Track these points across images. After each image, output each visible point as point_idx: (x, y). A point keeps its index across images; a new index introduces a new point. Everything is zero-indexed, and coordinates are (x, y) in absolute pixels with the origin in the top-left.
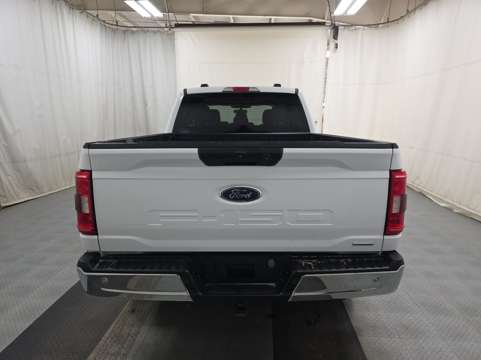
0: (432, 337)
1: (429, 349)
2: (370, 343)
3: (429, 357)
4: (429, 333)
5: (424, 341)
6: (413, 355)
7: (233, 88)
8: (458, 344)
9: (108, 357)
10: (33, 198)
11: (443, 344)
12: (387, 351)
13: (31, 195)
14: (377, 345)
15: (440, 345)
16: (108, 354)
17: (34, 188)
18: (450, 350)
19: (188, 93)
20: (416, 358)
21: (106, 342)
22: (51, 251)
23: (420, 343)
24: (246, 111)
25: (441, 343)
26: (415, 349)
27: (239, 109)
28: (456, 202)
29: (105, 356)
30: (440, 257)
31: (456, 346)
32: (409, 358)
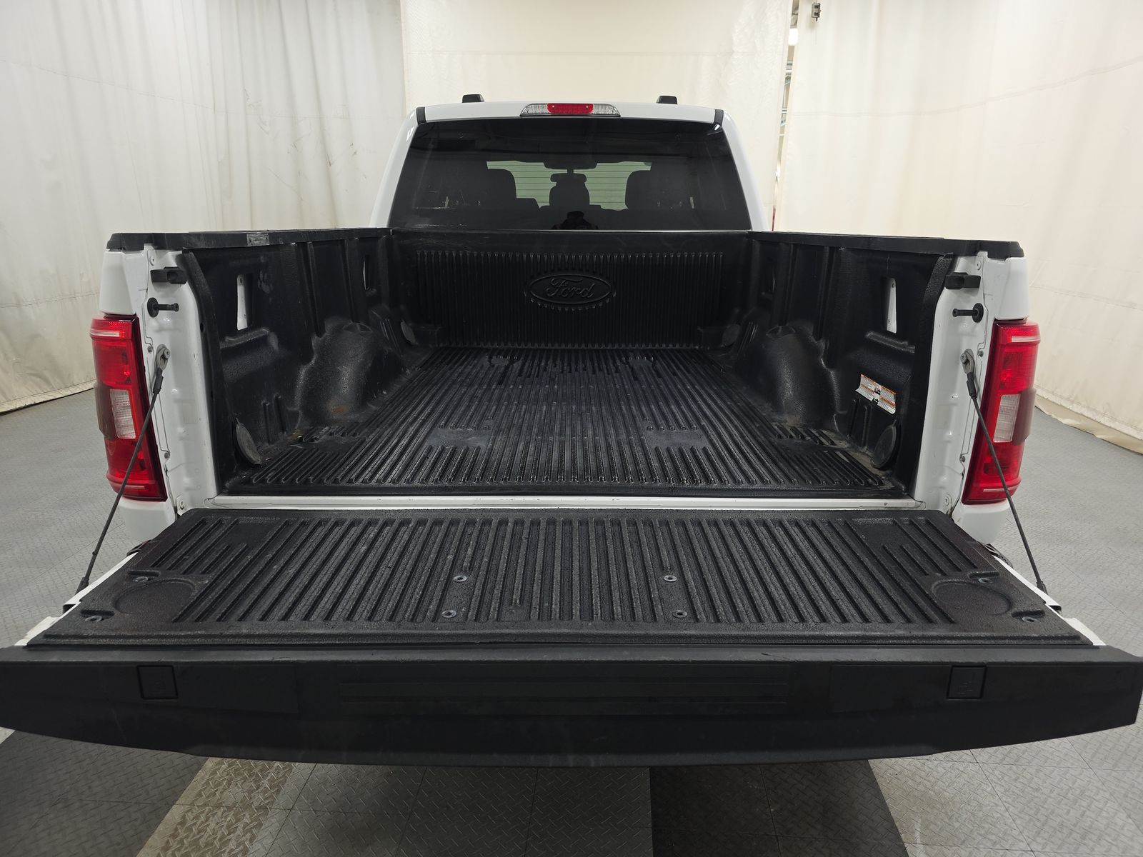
0: (1057, 759)
1: (1052, 791)
2: (899, 776)
3: (1054, 815)
4: (1051, 750)
5: (1038, 771)
6: (1011, 809)
7: (550, 105)
8: (1125, 779)
9: (219, 813)
10: (45, 400)
11: (1088, 779)
12: (945, 798)
13: (39, 391)
14: (918, 781)
15: (1079, 781)
16: (219, 806)
17: (47, 374)
18: (1107, 795)
19: (429, 118)
20: (1020, 815)
21: (214, 773)
22: (85, 534)
23: (1028, 776)
24: (583, 178)
25: (1082, 777)
26: (1018, 792)
27: (565, 171)
28: (1104, 415)
29: (210, 811)
30: (1069, 551)
31: (1122, 784)
32: (1002, 815)
